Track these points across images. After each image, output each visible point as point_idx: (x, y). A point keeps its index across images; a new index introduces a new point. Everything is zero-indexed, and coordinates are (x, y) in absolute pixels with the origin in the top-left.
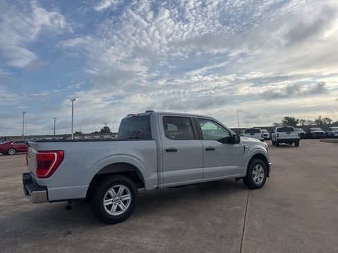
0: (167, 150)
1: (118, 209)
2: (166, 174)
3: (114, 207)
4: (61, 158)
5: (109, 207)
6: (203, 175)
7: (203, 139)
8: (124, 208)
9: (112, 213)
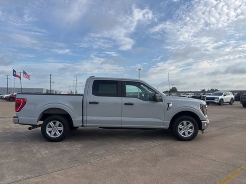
0: (90, 103)
1: (55, 134)
2: (89, 118)
3: (53, 133)
4: (25, 103)
5: (50, 132)
6: (121, 122)
7: (125, 96)
8: (59, 134)
9: (51, 135)
